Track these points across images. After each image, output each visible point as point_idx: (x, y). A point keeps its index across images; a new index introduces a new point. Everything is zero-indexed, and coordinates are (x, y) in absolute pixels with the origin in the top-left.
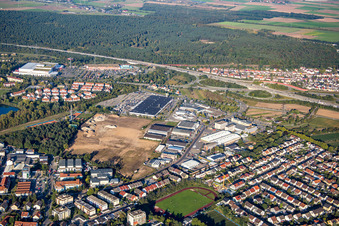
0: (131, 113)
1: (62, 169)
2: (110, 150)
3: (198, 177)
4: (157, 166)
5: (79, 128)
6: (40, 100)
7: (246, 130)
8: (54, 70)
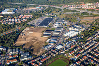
0: (39, 26)
1: (11, 53)
2: (30, 43)
3: (62, 53)
4: (47, 49)
5: (20, 34)
6: (7, 24)
7: (80, 30)
8: (14, 11)
